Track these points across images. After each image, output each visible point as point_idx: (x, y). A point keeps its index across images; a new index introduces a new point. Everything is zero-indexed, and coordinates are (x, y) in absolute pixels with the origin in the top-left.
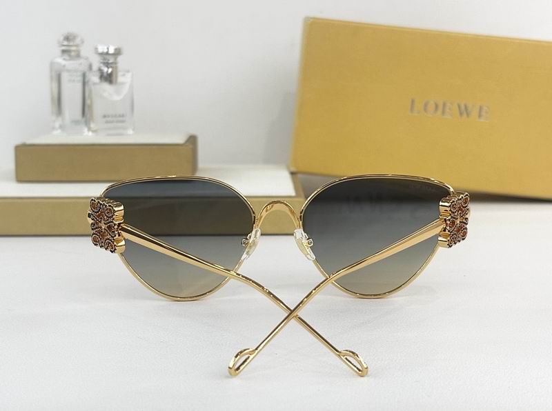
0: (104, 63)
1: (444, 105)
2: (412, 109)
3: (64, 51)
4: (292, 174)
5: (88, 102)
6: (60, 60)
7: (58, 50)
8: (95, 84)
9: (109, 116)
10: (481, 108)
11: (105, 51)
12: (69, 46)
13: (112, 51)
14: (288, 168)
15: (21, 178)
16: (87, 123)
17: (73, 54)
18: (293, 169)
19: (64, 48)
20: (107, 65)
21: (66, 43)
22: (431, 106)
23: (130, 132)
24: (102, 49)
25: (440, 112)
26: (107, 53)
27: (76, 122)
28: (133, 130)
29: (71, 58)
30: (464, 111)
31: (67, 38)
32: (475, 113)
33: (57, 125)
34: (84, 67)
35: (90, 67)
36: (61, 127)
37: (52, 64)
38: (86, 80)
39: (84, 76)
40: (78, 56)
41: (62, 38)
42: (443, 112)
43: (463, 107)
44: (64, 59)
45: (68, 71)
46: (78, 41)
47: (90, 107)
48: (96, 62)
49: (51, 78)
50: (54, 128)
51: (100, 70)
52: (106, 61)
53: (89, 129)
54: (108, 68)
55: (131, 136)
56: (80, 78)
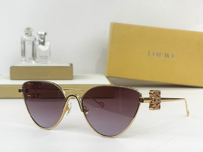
0: (41, 38)
1: (160, 53)
2: (149, 55)
3: (26, 34)
4: (107, 77)
5: (34, 52)
6: (25, 37)
7: (24, 33)
8: (37, 45)
9: (42, 57)
10: (173, 55)
11: (41, 34)
12: (28, 32)
13: (43, 34)
14: (105, 75)
15: (12, 78)
16: (34, 59)
17: (29, 35)
18: (107, 76)
19: (26, 33)
20: (42, 39)
21: (27, 31)
22: (156, 54)
23: (50, 62)
24: (40, 33)
25: (158, 56)
26: (42, 35)
27: (30, 59)
28: (51, 61)
29: (29, 36)
30: (167, 56)
31: (27, 29)
32: (171, 56)
33: (23, 59)
34: (34, 40)
35: (36, 39)
36: (25, 60)
37: (22, 38)
38: (34, 44)
39: (33, 43)
40: (31, 35)
41: (25, 29)
42: (160, 56)
43: (167, 54)
44: (27, 37)
45: (28, 41)
46: (31, 30)
47: (35, 53)
48: (38, 38)
49: (22, 43)
50: (22, 61)
51: (39, 41)
52: (41, 37)
53: (35, 61)
54: (42, 40)
55: (50, 64)
56: (32, 43)
